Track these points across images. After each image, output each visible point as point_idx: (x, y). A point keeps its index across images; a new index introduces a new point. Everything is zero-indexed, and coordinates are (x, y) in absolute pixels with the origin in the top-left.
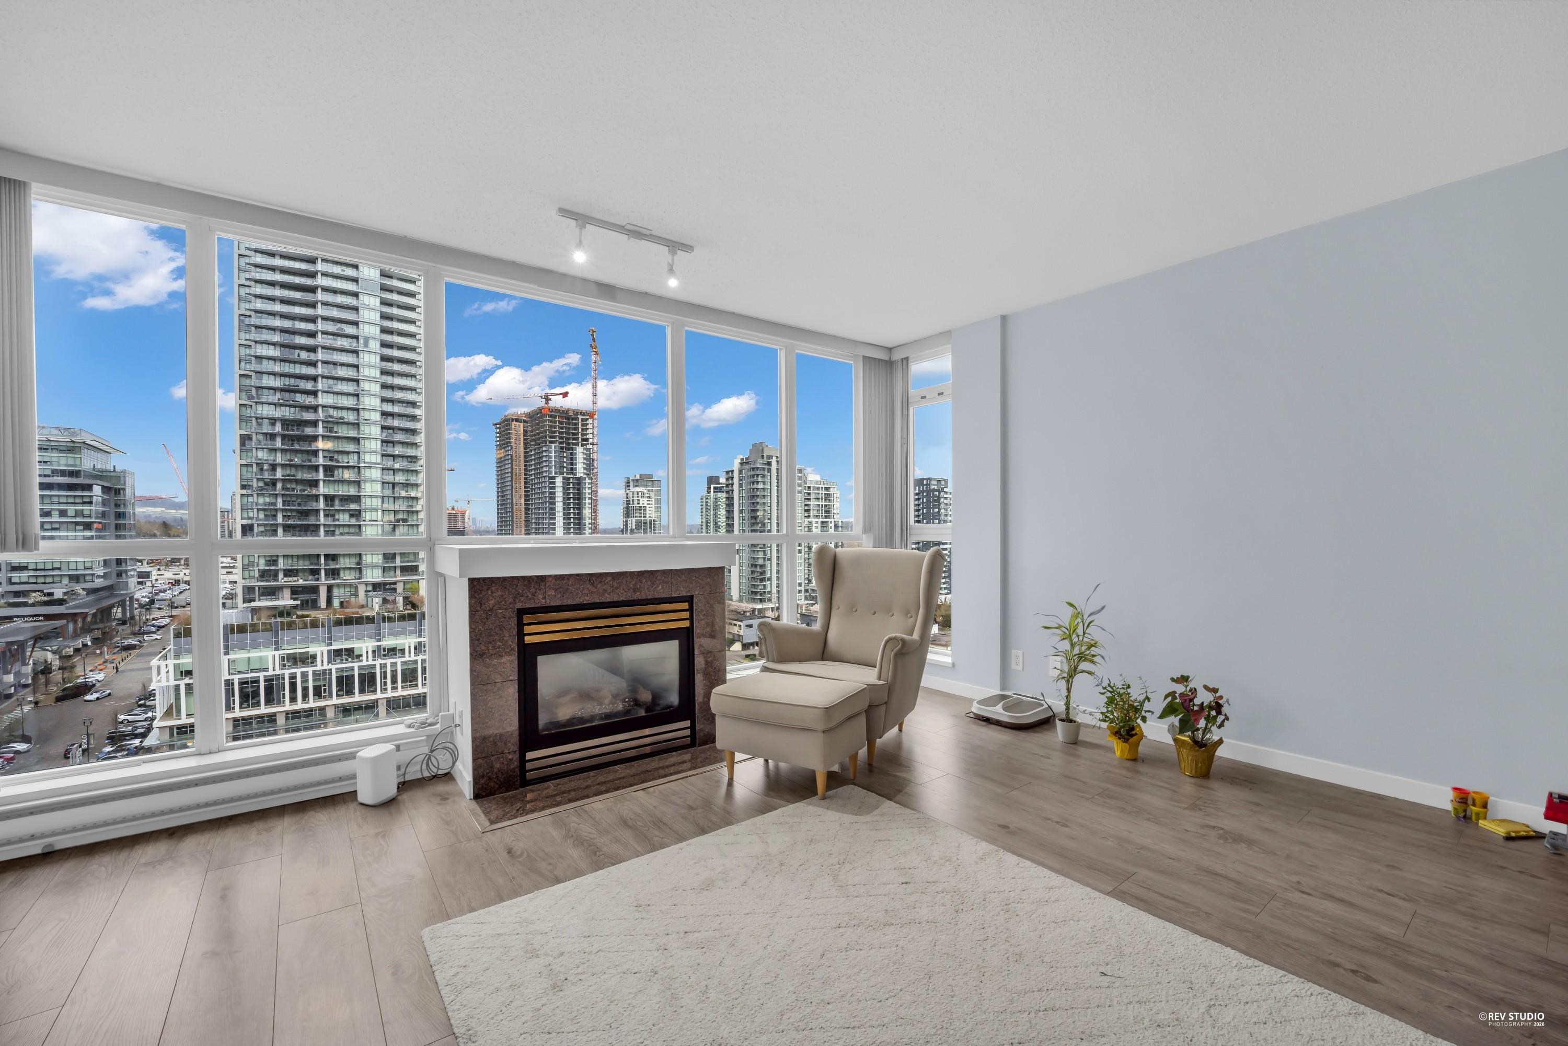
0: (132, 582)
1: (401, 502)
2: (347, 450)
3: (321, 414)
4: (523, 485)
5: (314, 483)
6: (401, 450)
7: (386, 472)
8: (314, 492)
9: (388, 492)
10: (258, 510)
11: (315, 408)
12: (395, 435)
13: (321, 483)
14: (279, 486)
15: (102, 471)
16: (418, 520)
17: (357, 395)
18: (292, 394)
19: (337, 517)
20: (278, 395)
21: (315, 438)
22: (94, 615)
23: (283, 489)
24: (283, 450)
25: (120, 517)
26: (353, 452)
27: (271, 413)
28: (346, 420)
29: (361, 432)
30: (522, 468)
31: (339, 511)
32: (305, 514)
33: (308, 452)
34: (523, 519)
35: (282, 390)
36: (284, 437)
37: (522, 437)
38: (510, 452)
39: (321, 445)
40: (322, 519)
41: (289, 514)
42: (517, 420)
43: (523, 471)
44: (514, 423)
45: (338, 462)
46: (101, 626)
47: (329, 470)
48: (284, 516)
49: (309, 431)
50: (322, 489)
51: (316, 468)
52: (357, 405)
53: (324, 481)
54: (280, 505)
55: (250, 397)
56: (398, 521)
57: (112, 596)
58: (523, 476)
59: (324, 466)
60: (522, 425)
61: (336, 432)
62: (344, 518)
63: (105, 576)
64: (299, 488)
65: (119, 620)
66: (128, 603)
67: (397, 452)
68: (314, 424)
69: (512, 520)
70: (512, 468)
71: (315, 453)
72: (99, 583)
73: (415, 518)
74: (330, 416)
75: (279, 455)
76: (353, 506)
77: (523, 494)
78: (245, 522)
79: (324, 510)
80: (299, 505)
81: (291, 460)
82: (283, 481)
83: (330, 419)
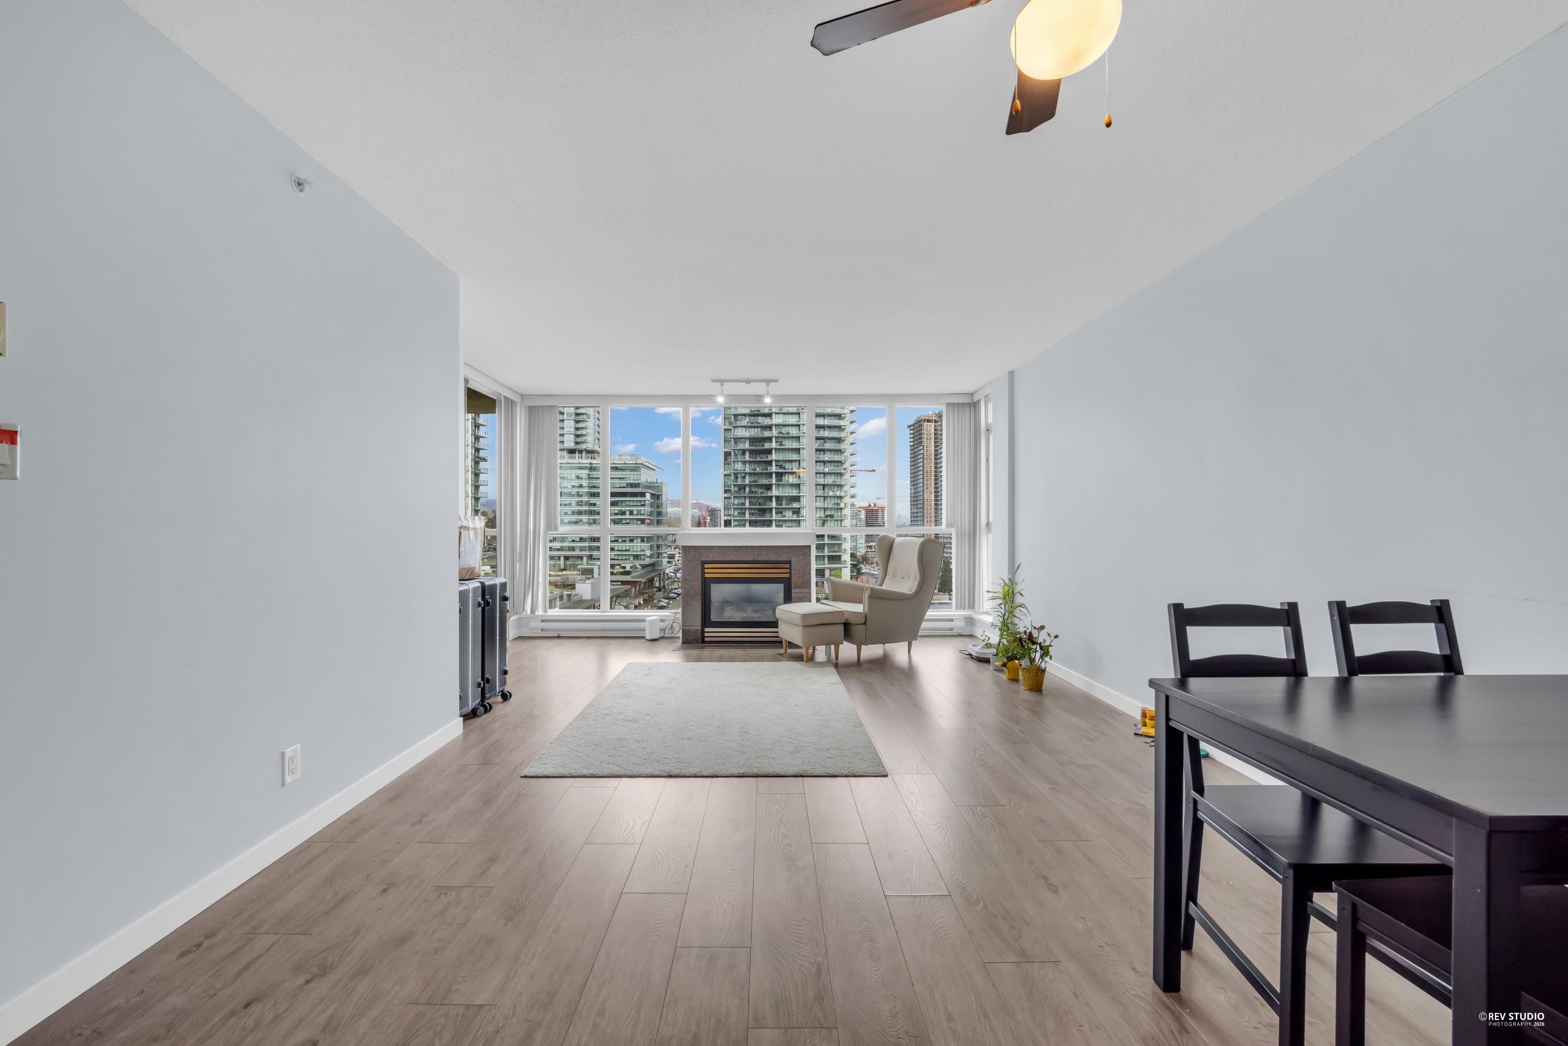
0: (665, 561)
1: (829, 500)
2: (791, 459)
3: (775, 432)
4: (933, 482)
5: (769, 487)
6: (829, 456)
7: (818, 475)
8: (769, 494)
9: (820, 493)
10: (734, 509)
11: (769, 427)
12: (825, 444)
13: (774, 486)
14: (747, 490)
15: (650, 483)
16: (841, 516)
17: (799, 414)
18: (756, 418)
19: (784, 514)
20: (747, 419)
21: (769, 451)
22: (645, 582)
23: (749, 492)
24: (750, 462)
25: (659, 515)
26: (795, 461)
27: (743, 433)
28: (791, 435)
29: (801, 444)
30: (933, 465)
31: (785, 508)
32: (763, 511)
33: (765, 462)
34: (933, 515)
35: (750, 415)
36: (751, 452)
37: (933, 436)
38: (922, 452)
39: (774, 456)
40: (774, 517)
41: (753, 512)
42: (928, 421)
43: (933, 469)
44: (926, 423)
45: (785, 469)
46: (647, 591)
47: (779, 475)
48: (750, 513)
49: (767, 446)
50: (775, 492)
51: (770, 474)
52: (798, 421)
53: (776, 484)
54: (747, 505)
55: (730, 423)
56: (827, 516)
57: (654, 570)
58: (933, 473)
59: (776, 473)
60: (933, 424)
61: (784, 445)
62: (789, 515)
63: (651, 556)
64: (760, 491)
65: (657, 587)
66: (662, 576)
67: (826, 459)
68: (769, 439)
69: (923, 516)
70: (923, 466)
71: (770, 463)
72: (648, 561)
73: (839, 514)
74: (781, 433)
75: (747, 466)
76: (795, 505)
77: (933, 490)
78: (726, 518)
79: (775, 508)
80: (760, 504)
81: (755, 470)
82: (750, 486)
83: (780, 435)
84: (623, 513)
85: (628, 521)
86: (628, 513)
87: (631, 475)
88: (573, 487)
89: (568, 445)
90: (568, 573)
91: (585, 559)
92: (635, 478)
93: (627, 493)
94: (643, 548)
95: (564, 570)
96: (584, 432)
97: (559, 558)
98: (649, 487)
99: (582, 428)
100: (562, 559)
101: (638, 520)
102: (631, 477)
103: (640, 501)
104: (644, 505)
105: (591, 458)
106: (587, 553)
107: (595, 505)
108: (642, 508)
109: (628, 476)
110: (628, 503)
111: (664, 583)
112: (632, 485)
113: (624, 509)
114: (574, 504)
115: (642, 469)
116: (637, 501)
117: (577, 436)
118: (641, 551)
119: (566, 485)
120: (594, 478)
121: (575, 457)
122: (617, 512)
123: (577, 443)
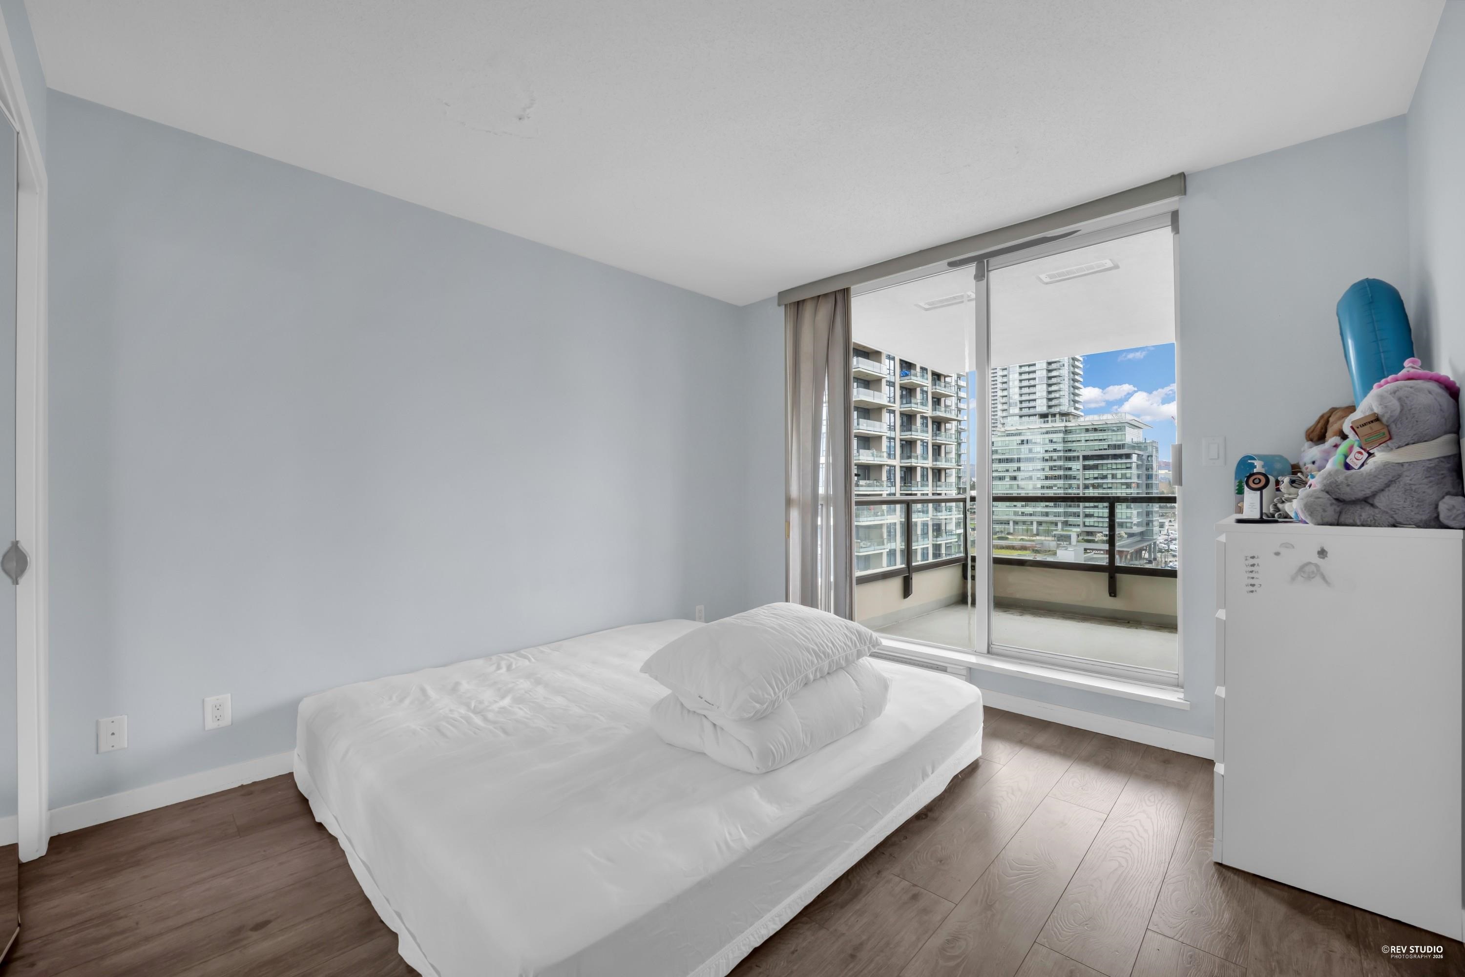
84: (1105, 477)
85: (1110, 486)
86: (1110, 476)
87: (1113, 436)
88: (1046, 451)
89: (1040, 410)
90: (1043, 538)
91: (1060, 525)
92: (1119, 438)
93: (1108, 455)
94: (1129, 515)
95: (1037, 535)
96: (1057, 395)
97: (1032, 523)
98: (1133, 447)
99: (1055, 391)
100: (1035, 524)
101: (1122, 484)
102: (1113, 438)
103: (1126, 463)
104: (1130, 468)
105: (1066, 421)
106: (1062, 519)
107: (1070, 469)
108: (1128, 471)
109: (1110, 437)
110: (1109, 466)
111: (1155, 555)
112: (1116, 447)
113: (1105, 472)
114: (1047, 469)
115: (1127, 428)
116: (1121, 463)
117: (1050, 400)
118: (1127, 518)
119: (1038, 449)
120: (1069, 441)
121: (1048, 422)
122: (1096, 476)
123: (1050, 407)
